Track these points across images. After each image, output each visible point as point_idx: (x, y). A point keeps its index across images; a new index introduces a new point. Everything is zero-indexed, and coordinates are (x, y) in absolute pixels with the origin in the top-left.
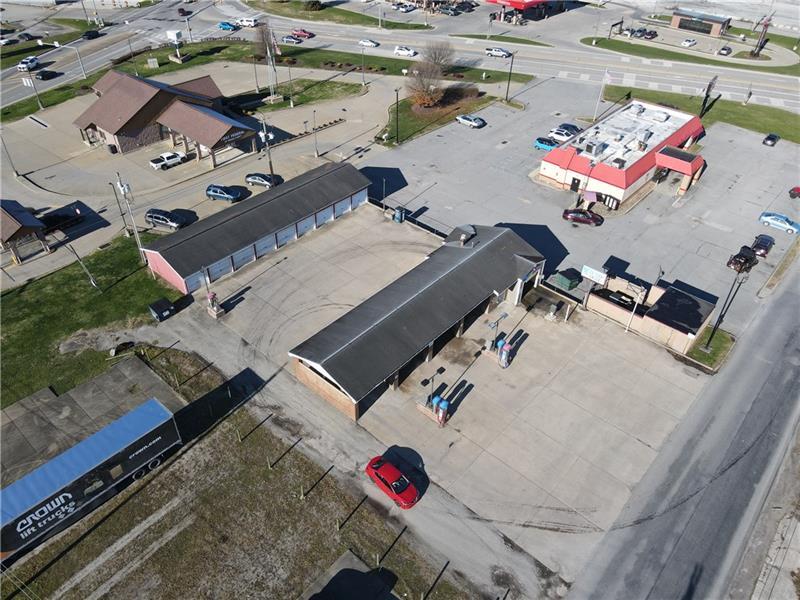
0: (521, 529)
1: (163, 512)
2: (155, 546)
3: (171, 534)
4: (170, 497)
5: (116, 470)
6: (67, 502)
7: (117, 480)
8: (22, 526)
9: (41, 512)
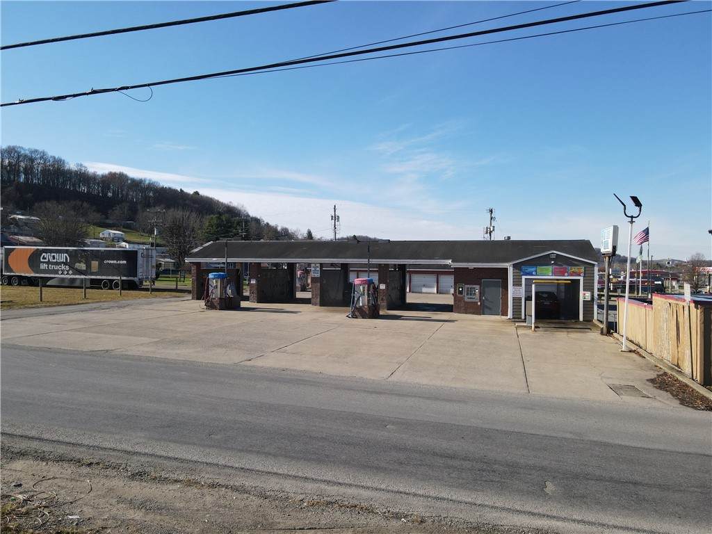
5: (95, 264)
6: (65, 264)
7: (92, 274)
8: (44, 258)
9: (54, 257)
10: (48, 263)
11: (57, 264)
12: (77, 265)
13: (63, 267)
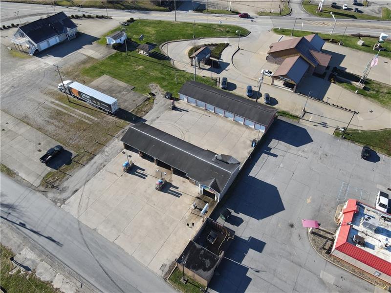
4: (97, 118)
5: (99, 103)
7: (99, 106)
8: (82, 94)
9: (85, 96)
12: (93, 101)
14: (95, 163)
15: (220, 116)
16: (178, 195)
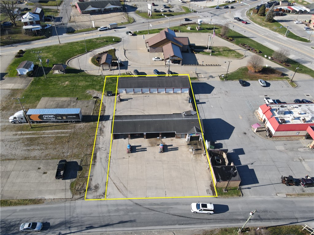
0: (113, 183)
1: (66, 131)
2: (59, 135)
3: (63, 135)
4: (70, 129)
5: (64, 118)
6: (53, 117)
7: (64, 120)
8: (44, 116)
9: (48, 116)
10: (47, 118)
11: (50, 118)
12: (58, 118)
13: (53, 119)
14: (101, 159)
15: (155, 94)
16: (176, 149)
